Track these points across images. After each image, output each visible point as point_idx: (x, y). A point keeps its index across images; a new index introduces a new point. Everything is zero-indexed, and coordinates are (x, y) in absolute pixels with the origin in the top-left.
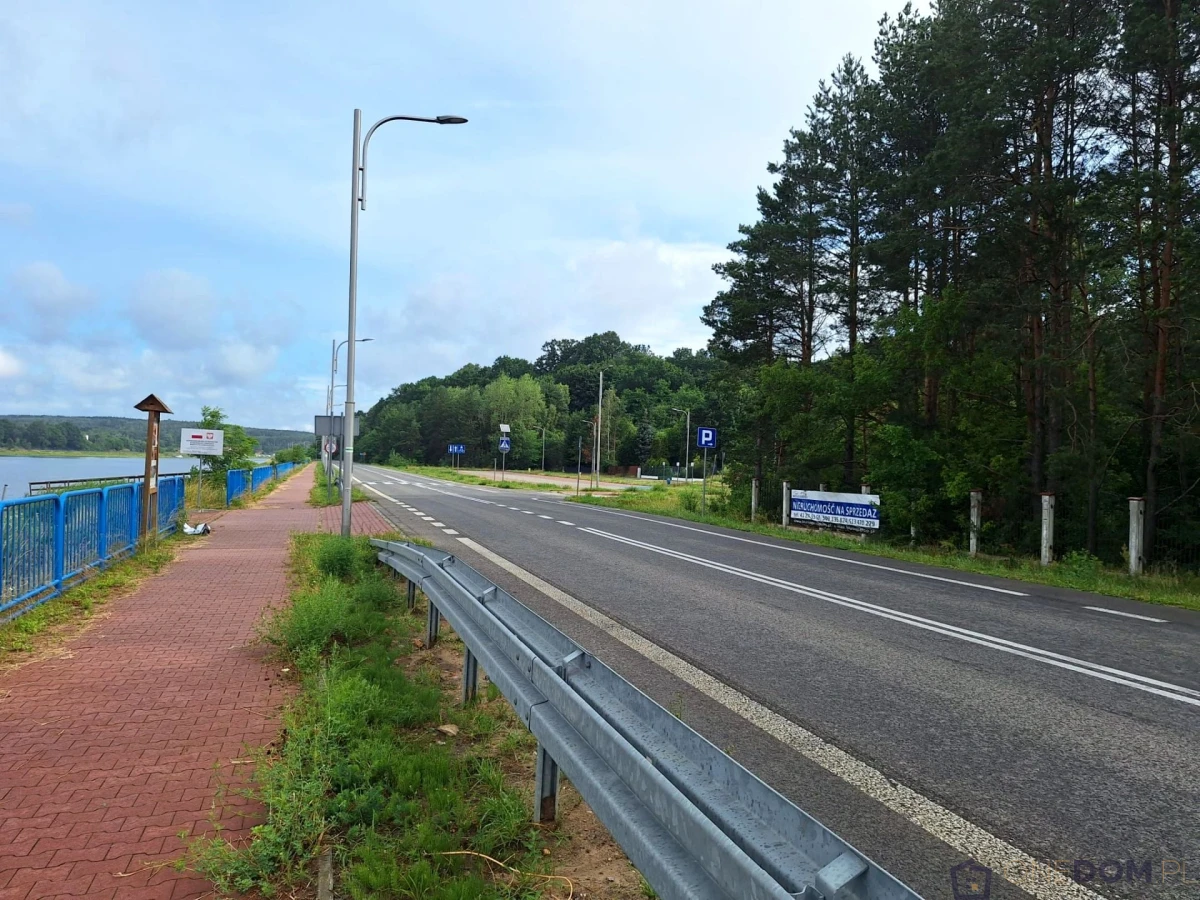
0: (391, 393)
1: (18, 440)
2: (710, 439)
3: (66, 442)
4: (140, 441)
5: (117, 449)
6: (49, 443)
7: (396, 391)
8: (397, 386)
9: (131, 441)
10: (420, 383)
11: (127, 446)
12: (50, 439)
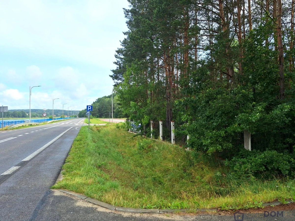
0: (96, 100)
1: (10, 116)
2: (91, 108)
3: (22, 116)
4: (41, 115)
5: (35, 117)
6: (18, 116)
7: (97, 100)
8: (97, 99)
9: (38, 115)
10: (102, 98)
11: (37, 116)
12: (18, 115)
